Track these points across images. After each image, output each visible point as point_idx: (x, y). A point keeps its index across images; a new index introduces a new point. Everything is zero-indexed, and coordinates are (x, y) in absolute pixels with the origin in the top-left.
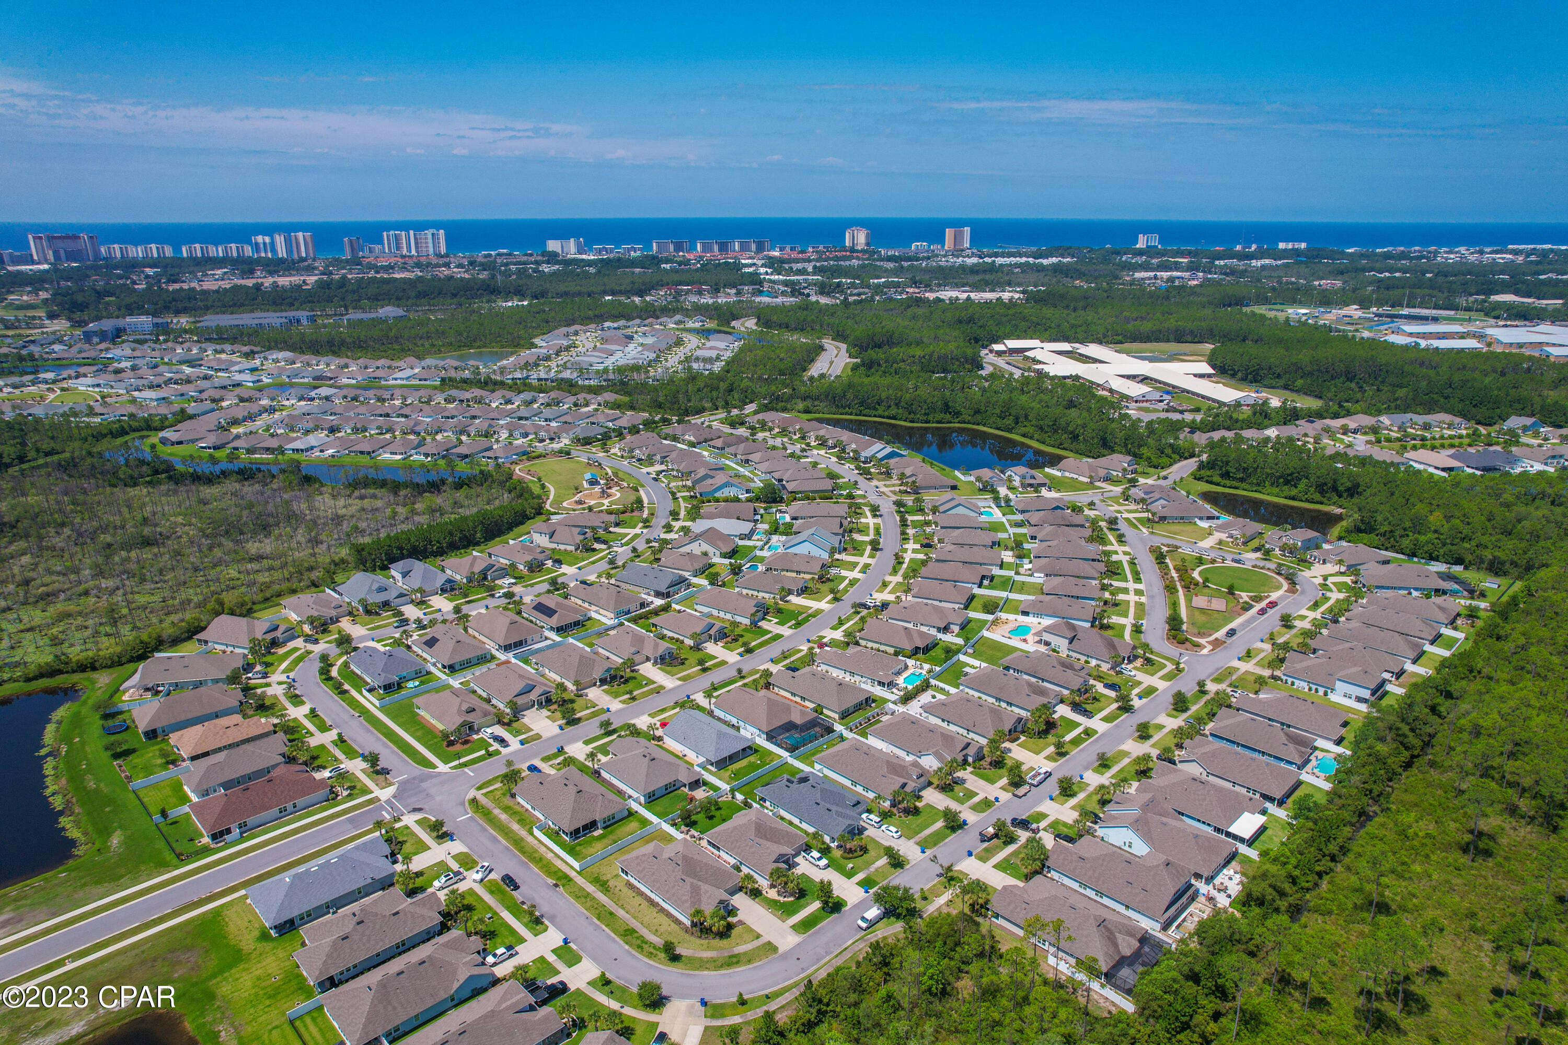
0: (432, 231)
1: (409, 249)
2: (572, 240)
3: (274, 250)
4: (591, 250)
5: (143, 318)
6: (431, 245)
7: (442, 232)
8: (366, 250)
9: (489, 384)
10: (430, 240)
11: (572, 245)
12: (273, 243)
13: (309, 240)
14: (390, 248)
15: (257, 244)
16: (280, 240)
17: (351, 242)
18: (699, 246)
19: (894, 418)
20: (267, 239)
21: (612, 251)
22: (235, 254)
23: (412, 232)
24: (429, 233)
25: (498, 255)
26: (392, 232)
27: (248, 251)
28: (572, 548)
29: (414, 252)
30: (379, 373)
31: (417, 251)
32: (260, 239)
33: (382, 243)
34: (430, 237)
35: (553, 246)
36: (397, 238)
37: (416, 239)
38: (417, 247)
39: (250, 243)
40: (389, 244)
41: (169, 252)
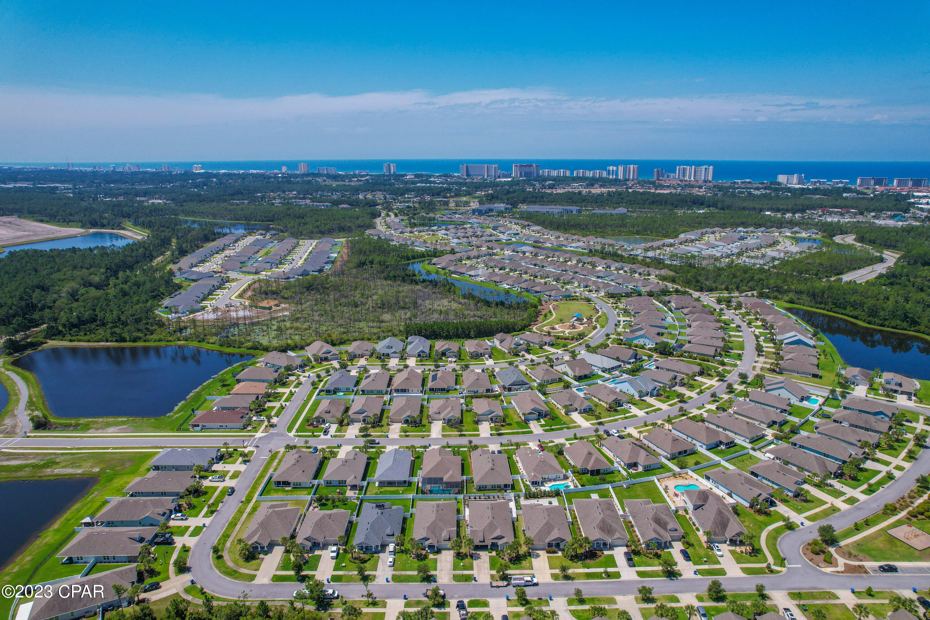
0: (705, 166)
1: (690, 177)
2: (796, 175)
3: (617, 174)
4: (809, 182)
5: (502, 205)
6: (703, 175)
7: (711, 167)
8: (666, 176)
9: (616, 256)
10: (703, 172)
11: (795, 178)
12: (617, 171)
13: (636, 169)
14: (679, 176)
15: (609, 171)
16: (621, 169)
17: (658, 171)
18: (858, 181)
19: (856, 318)
20: (615, 168)
21: (824, 183)
22: (598, 176)
23: (693, 167)
24: (703, 168)
25: (742, 182)
26: (682, 167)
27: (605, 174)
28: (506, 351)
29: (692, 179)
30: (565, 243)
31: (694, 178)
32: (611, 168)
33: (675, 172)
34: (703, 170)
35: (782, 179)
36: (684, 170)
37: (695, 171)
38: (695, 176)
39: (606, 170)
40: (679, 173)
41: (568, 174)
